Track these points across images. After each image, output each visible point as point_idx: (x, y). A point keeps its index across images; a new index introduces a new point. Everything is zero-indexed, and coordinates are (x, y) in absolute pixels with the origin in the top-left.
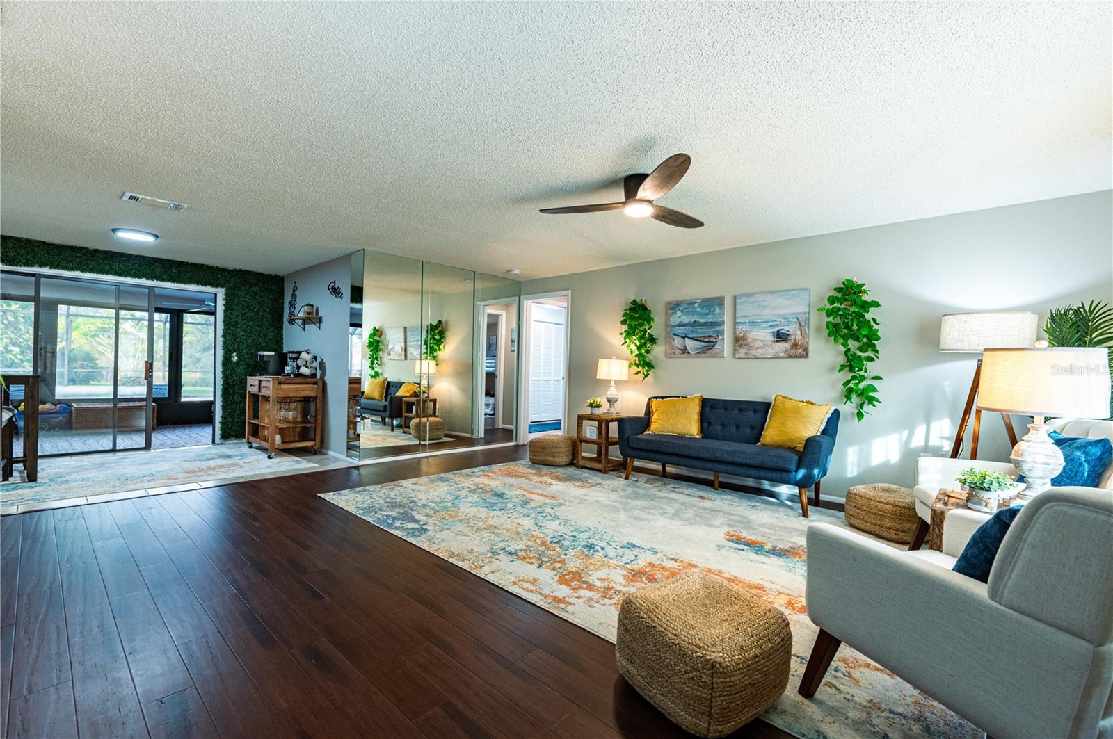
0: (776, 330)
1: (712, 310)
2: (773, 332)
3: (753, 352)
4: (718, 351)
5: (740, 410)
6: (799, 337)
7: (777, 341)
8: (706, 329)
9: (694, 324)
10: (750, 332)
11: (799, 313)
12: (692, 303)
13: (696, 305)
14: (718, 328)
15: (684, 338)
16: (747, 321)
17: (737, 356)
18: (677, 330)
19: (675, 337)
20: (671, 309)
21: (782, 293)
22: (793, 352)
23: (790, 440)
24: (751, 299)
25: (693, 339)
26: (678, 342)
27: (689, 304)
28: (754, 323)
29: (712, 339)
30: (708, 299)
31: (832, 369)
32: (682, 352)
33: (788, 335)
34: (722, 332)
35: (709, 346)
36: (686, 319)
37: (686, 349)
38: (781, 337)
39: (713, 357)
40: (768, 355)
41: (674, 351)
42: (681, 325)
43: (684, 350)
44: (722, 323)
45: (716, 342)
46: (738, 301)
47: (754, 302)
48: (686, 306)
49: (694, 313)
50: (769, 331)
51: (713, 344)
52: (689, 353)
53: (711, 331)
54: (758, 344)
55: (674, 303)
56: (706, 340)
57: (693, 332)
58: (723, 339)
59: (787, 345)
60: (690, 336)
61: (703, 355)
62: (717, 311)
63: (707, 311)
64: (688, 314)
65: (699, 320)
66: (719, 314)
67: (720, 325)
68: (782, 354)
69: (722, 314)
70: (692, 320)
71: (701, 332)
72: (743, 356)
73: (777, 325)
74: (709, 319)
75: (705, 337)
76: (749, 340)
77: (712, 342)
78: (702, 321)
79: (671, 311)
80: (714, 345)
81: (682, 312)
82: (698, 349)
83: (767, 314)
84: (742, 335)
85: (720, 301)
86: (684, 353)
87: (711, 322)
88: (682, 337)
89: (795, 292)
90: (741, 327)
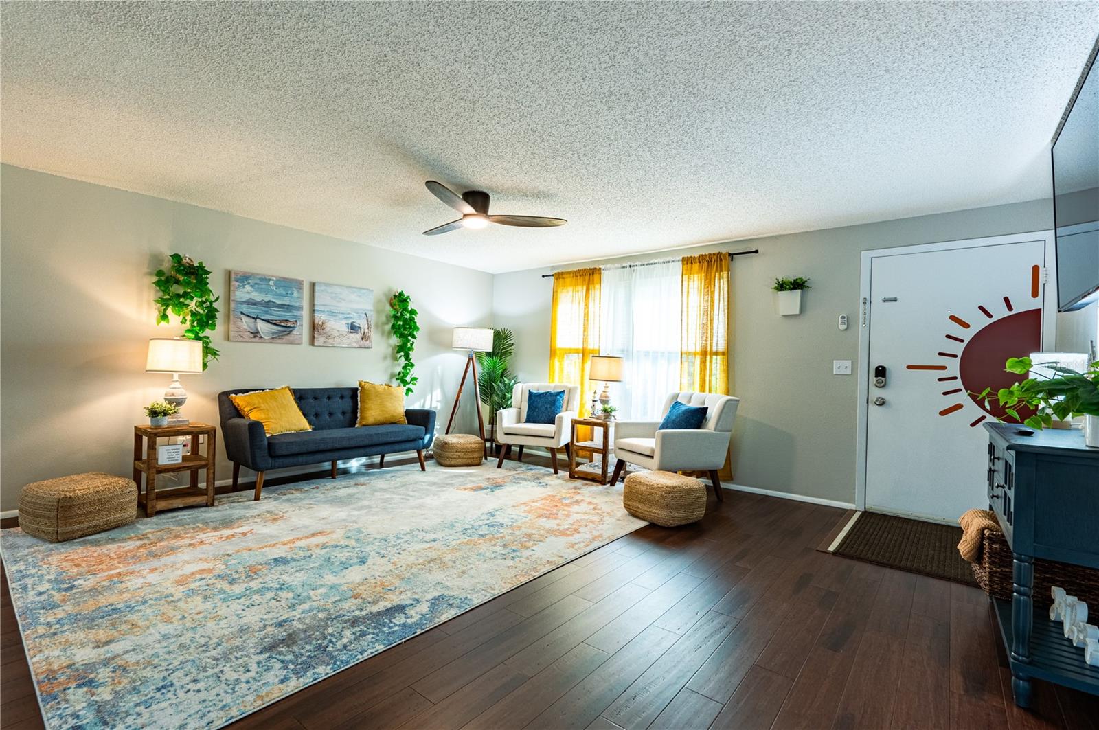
0: (350, 322)
1: (289, 292)
2: (348, 324)
3: (331, 341)
4: (296, 337)
5: (329, 398)
6: (366, 331)
7: (351, 332)
8: (284, 311)
9: (268, 304)
10: (329, 320)
11: (368, 310)
12: (266, 279)
13: (271, 283)
14: (296, 313)
15: (255, 319)
16: (326, 310)
17: (315, 344)
18: (246, 309)
19: (242, 316)
20: (237, 281)
21: (354, 290)
22: (363, 343)
23: (393, 416)
24: (329, 290)
25: (267, 321)
26: (246, 323)
27: (261, 279)
28: (332, 313)
29: (289, 324)
30: (285, 279)
31: (385, 358)
32: (252, 336)
33: (359, 327)
34: (300, 317)
35: (284, 329)
36: (258, 297)
37: (258, 332)
38: (354, 328)
39: (291, 344)
40: (343, 343)
41: (240, 333)
42: (251, 303)
43: (256, 334)
44: (300, 308)
45: (294, 327)
46: (317, 288)
47: (332, 293)
48: (258, 282)
49: (267, 291)
50: (344, 322)
51: (291, 329)
52: (261, 337)
53: (288, 316)
54: (336, 333)
55: (241, 273)
56: (282, 324)
57: (267, 312)
58: (302, 325)
59: (358, 336)
60: (263, 318)
61: (280, 341)
62: (296, 294)
63: (284, 293)
64: (260, 291)
65: (274, 301)
66: (298, 298)
67: (298, 310)
68: (355, 345)
69: (300, 298)
70: (266, 299)
71: (276, 315)
72: (321, 344)
73: (351, 318)
74: (286, 301)
75: (281, 321)
76: (327, 329)
77: (289, 327)
78: (278, 302)
79: (237, 283)
80: (291, 331)
81: (252, 286)
82: (273, 333)
83: (343, 307)
84: (320, 323)
85: (298, 284)
86: (255, 337)
87: (289, 305)
88: (253, 318)
89: (365, 291)
90: (320, 315)
